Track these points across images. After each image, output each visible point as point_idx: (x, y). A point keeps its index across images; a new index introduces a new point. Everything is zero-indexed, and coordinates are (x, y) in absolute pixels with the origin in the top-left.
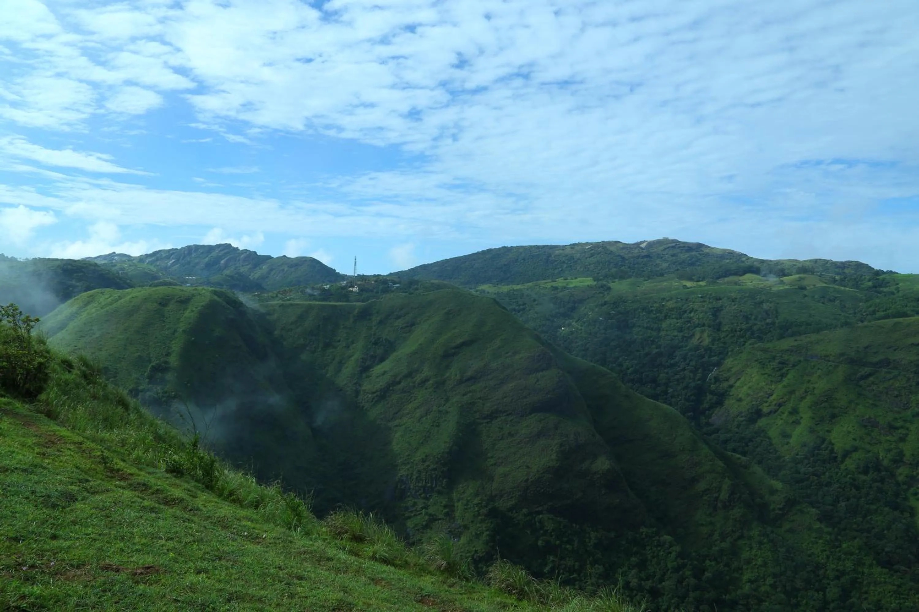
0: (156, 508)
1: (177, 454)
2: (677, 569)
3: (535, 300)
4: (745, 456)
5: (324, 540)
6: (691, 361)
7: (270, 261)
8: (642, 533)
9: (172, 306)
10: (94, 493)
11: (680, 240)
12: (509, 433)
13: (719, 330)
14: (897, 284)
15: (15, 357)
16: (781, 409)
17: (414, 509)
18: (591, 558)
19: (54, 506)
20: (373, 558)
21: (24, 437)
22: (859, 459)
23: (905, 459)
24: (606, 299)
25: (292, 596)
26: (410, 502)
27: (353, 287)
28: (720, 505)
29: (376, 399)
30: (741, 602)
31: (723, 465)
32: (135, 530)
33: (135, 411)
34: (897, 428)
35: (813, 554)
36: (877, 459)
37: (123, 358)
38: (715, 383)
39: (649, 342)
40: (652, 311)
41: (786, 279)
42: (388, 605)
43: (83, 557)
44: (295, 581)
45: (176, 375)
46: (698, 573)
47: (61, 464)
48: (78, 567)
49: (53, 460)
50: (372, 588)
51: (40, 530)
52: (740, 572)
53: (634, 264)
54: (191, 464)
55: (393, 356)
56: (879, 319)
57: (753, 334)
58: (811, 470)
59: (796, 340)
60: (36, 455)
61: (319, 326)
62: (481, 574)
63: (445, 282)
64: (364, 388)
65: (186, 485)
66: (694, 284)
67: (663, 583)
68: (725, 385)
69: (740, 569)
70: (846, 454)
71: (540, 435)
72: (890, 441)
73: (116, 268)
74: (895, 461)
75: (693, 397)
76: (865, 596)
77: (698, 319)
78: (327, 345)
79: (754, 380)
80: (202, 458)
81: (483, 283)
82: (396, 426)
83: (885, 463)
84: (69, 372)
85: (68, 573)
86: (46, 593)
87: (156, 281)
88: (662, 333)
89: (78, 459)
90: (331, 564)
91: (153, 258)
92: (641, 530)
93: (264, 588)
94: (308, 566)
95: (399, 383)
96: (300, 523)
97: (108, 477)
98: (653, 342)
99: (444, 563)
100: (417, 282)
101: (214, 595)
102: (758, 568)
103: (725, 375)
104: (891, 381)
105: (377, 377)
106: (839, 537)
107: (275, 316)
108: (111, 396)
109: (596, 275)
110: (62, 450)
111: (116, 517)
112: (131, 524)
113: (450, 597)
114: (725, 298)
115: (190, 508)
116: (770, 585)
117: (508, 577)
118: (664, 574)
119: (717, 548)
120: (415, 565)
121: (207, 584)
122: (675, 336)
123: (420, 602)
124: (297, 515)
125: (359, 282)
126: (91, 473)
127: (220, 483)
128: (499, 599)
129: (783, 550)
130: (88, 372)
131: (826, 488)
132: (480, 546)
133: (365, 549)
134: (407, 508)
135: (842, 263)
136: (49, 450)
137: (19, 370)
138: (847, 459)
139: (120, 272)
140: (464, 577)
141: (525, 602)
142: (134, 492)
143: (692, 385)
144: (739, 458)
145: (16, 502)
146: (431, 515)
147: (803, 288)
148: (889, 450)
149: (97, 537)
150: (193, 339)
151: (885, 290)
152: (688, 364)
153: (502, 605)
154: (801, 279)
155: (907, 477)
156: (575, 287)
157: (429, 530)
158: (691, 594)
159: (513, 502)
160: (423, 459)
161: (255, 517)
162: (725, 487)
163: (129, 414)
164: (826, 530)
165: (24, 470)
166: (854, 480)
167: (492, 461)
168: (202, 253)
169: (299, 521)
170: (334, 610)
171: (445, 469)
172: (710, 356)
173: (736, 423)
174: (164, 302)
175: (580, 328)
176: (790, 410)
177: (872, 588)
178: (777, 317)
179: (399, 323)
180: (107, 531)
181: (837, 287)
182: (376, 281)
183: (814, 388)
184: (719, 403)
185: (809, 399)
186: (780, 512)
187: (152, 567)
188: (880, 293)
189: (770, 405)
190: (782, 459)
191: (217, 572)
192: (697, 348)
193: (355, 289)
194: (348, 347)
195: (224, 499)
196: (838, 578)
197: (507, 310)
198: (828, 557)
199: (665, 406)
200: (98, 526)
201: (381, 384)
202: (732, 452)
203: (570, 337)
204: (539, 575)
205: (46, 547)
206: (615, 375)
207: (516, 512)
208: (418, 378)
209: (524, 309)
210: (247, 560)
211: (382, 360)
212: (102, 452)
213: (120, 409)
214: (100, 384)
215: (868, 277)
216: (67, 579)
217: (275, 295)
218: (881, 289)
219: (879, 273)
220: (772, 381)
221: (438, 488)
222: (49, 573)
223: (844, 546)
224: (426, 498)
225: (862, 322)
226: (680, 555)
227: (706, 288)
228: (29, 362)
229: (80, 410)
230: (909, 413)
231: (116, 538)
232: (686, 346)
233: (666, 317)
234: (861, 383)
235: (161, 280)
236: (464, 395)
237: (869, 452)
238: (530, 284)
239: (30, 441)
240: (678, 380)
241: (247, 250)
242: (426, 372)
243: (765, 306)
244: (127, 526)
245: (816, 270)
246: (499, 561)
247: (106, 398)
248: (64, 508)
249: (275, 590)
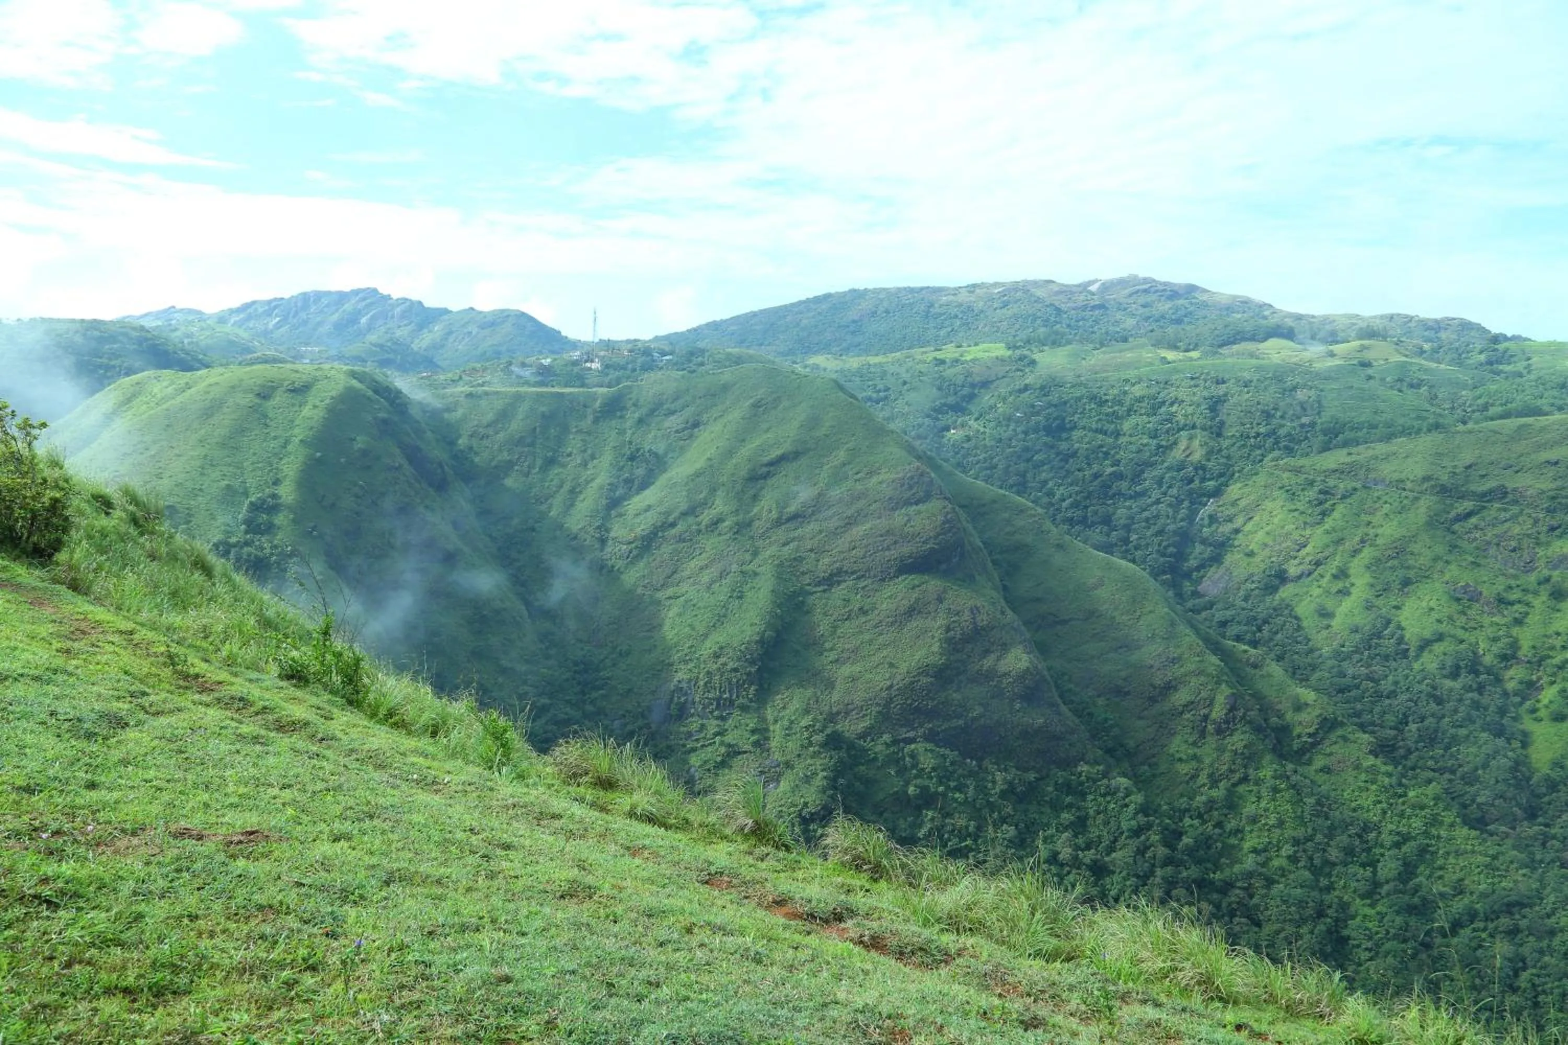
0: (263, 737)
1: (297, 649)
2: (1137, 832)
3: (905, 383)
4: (1255, 648)
5: (550, 786)
6: (1169, 487)
7: (446, 317)
8: (1080, 774)
9: (279, 399)
10: (157, 714)
11: (1157, 279)
12: (861, 609)
13: (1219, 435)
14: (1529, 359)
15: (10, 490)
16: (1320, 570)
17: (703, 735)
18: (996, 815)
19: (90, 736)
20: (632, 814)
21: (33, 624)
22: (1445, 654)
23: (1520, 654)
24: (1027, 382)
25: (492, 876)
26: (694, 724)
27: (592, 361)
28: (1210, 728)
29: (635, 552)
30: (1239, 884)
31: (1218, 662)
32: (228, 773)
33: (224, 580)
34: (1511, 604)
35: (1360, 807)
36: (1475, 653)
37: (201, 490)
38: (1210, 526)
39: (1100, 455)
40: (1107, 401)
41: (1337, 348)
42: (654, 888)
43: (140, 817)
44: (499, 852)
45: (291, 516)
46: (1172, 837)
47: (99, 667)
48: (134, 833)
49: (85, 660)
50: (628, 861)
51: (68, 774)
52: (1240, 836)
53: (1077, 321)
54: (322, 663)
55: (662, 480)
56: (1492, 419)
57: (1277, 443)
58: (1364, 671)
59: (1350, 454)
60: (54, 653)
61: (535, 428)
62: (811, 841)
63: (751, 352)
64: (612, 534)
65: (314, 700)
66: (1181, 355)
67: (1114, 855)
68: (1227, 528)
69: (1238, 831)
70: (1425, 645)
71: (911, 612)
72: (1498, 624)
73: (178, 333)
74: (1504, 658)
75: (1172, 550)
76: (1441, 873)
77: (1186, 416)
78: (550, 462)
79: (1276, 520)
80: (340, 654)
81: (815, 353)
82: (670, 598)
83: (1488, 660)
84: (107, 514)
85: (118, 843)
86: (83, 873)
87: (249, 357)
88: (1123, 440)
89: (127, 658)
90: (557, 824)
91: (242, 316)
92: (1079, 769)
93: (444, 863)
94: (521, 827)
95: (673, 525)
96: (508, 759)
97: (180, 687)
98: (1106, 454)
99: (750, 822)
100: (702, 351)
101: (362, 874)
102: (1269, 830)
103: (1227, 513)
104: (1507, 525)
105: (637, 515)
106: (1404, 780)
107: (459, 413)
108: (182, 555)
109: (1010, 338)
110: (100, 644)
111: (192, 752)
112: (220, 763)
113: (757, 876)
114: (1233, 381)
115: (320, 736)
116: (1289, 857)
117: (855, 843)
118: (1115, 840)
119: (1204, 798)
120: (700, 826)
121: (350, 858)
122: (1146, 445)
123: (707, 883)
124: (503, 746)
125: (602, 353)
126: (151, 681)
127: (371, 696)
128: (839, 880)
129: (1311, 801)
130: (139, 514)
131: (1387, 702)
132: (812, 797)
133: (618, 800)
134: (689, 735)
135: (1436, 321)
136: (76, 645)
137: (17, 512)
138: (1425, 654)
139: (186, 341)
140: (783, 845)
141: (883, 884)
142: (223, 712)
143: (1172, 527)
144: (1245, 651)
145: (25, 729)
146: (729, 745)
147: (1365, 364)
148: (1495, 640)
149: (163, 784)
150: (318, 454)
151: (1508, 368)
152: (1165, 494)
153: (845, 888)
154: (1363, 348)
155: (1521, 683)
156: (974, 361)
157: (727, 771)
158: (1159, 872)
159: (867, 723)
160: (715, 653)
161: (431, 749)
162: (1220, 699)
163: (214, 584)
164: (1384, 768)
165: (36, 679)
166: (1434, 688)
167: (832, 656)
168: (327, 306)
169: (506, 755)
170: (562, 897)
171: (753, 670)
172: (1203, 480)
173: (1242, 593)
174: (265, 393)
175: (982, 430)
176: (1334, 571)
177: (1452, 860)
178: (1319, 413)
179: (674, 422)
180: (181, 776)
181: (1423, 362)
182: (630, 351)
183: (1376, 536)
184: (1216, 559)
185: (1367, 554)
186: (1310, 740)
187: (256, 832)
188: (1498, 373)
189: (1301, 564)
190: (1318, 653)
191: (366, 838)
192: (1181, 467)
193: (596, 365)
194: (585, 464)
195: (379, 722)
196: (1397, 845)
197: (857, 399)
198: (1384, 812)
199: (1124, 563)
200: (166, 767)
201: (642, 527)
202: (1233, 640)
203: (965, 445)
204: (908, 842)
205: (79, 801)
206: (1040, 510)
207: (873, 740)
208: (706, 517)
209: (886, 398)
210: (417, 818)
211: (644, 486)
212: (168, 646)
213: (198, 576)
214: (162, 535)
215: (1479, 347)
216: (116, 852)
217: (457, 378)
218: (1501, 367)
219: (1497, 339)
220: (1305, 523)
221: (741, 700)
222: (87, 843)
223: (1411, 794)
224: (722, 718)
225: (1464, 423)
226: (1144, 810)
227: (1201, 362)
228: (33, 498)
229: (130, 578)
230: (1533, 578)
231: (195, 786)
232: (1163, 461)
233: (1129, 412)
234: (1456, 527)
235: (259, 354)
236: (784, 545)
237: (1462, 642)
238: (898, 354)
239: (44, 630)
240: (1147, 520)
241: (406, 300)
242: (720, 505)
243: (1301, 395)
244: (215, 766)
245: (1391, 332)
246: (840, 819)
247: (173, 557)
248: (105, 738)
249: (465, 866)
